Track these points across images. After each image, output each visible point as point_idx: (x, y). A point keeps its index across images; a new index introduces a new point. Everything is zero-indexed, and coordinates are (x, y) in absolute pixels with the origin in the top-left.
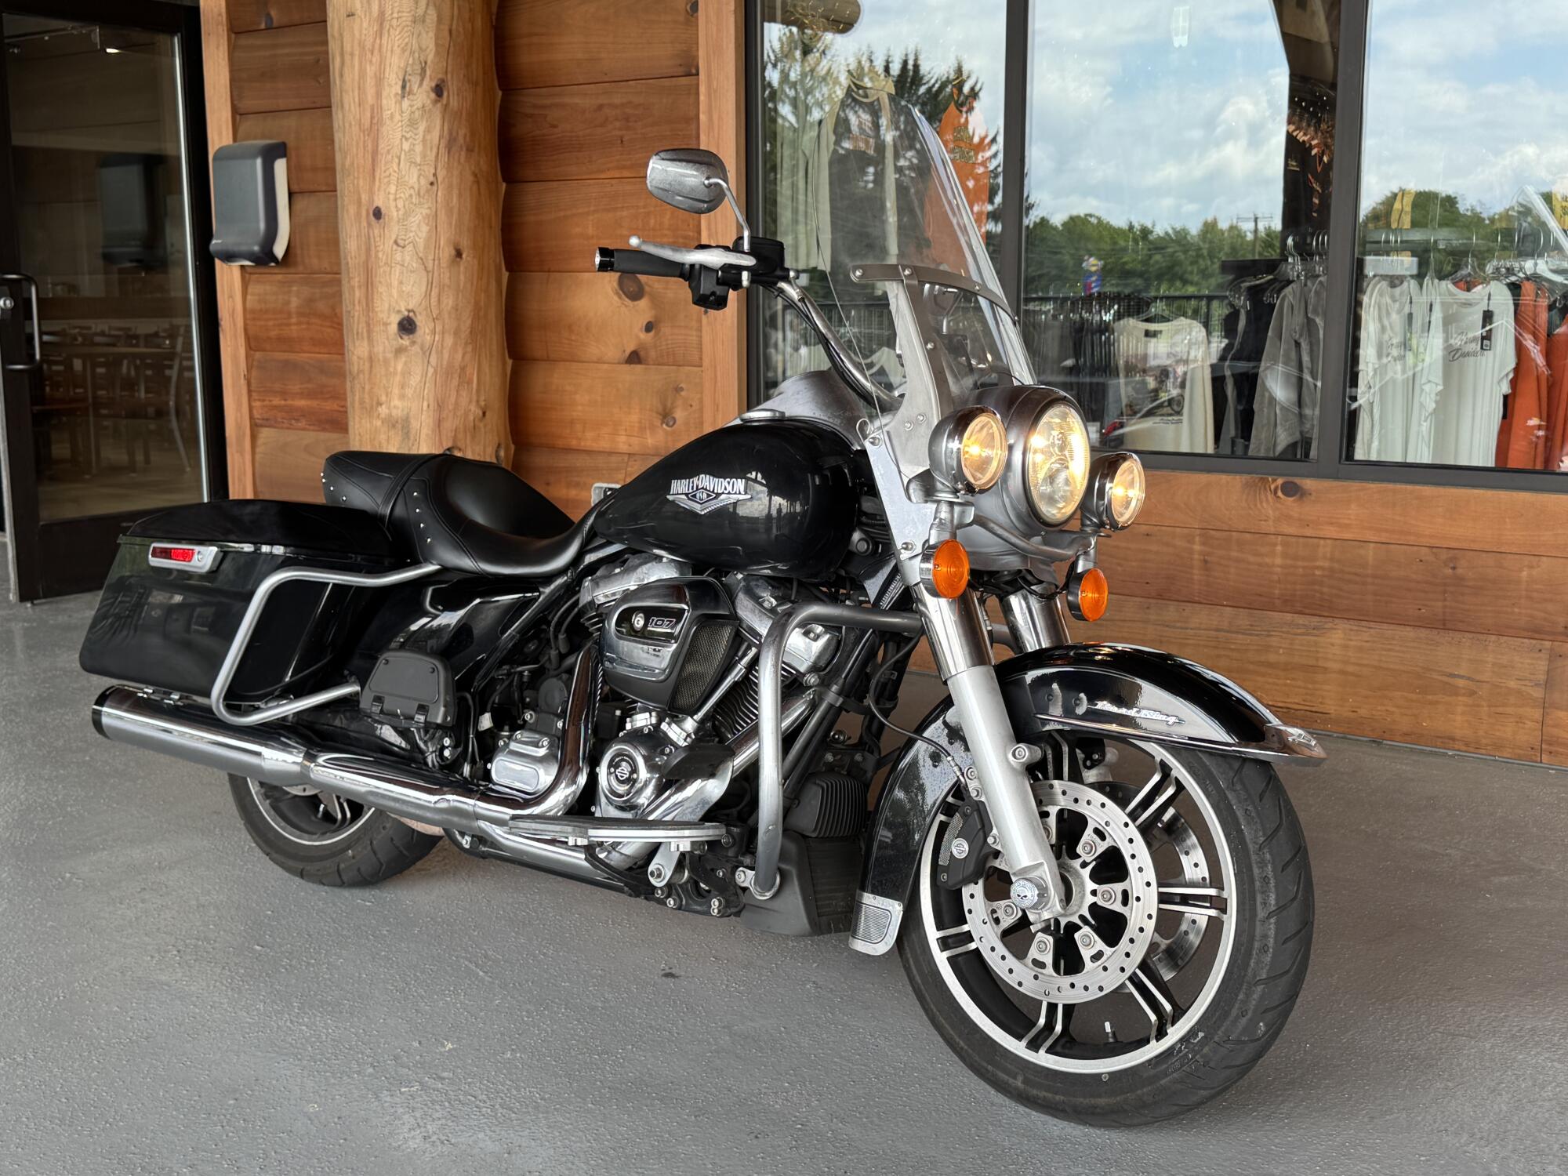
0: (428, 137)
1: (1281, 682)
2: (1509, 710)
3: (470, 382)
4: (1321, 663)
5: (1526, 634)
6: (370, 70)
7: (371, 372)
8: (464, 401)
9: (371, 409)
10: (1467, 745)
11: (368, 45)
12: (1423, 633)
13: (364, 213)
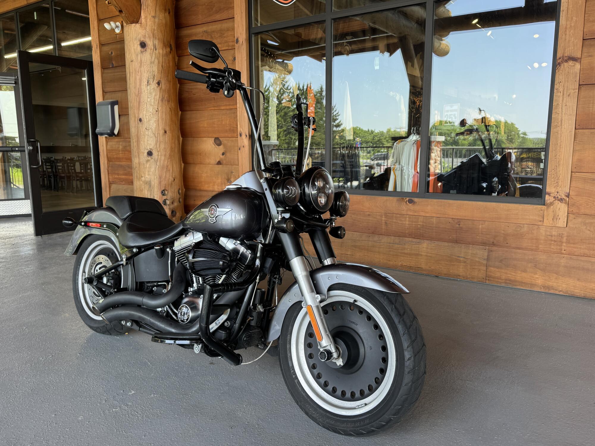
0: (156, 97)
1: (409, 259)
2: (476, 267)
3: (169, 170)
4: (420, 253)
5: (481, 244)
6: (138, 78)
7: (139, 167)
8: (168, 176)
9: (139, 178)
10: (464, 278)
11: (137, 70)
12: (450, 244)
13: (136, 120)
